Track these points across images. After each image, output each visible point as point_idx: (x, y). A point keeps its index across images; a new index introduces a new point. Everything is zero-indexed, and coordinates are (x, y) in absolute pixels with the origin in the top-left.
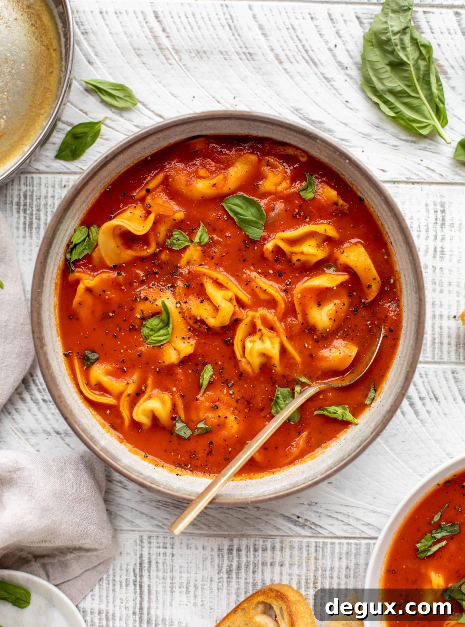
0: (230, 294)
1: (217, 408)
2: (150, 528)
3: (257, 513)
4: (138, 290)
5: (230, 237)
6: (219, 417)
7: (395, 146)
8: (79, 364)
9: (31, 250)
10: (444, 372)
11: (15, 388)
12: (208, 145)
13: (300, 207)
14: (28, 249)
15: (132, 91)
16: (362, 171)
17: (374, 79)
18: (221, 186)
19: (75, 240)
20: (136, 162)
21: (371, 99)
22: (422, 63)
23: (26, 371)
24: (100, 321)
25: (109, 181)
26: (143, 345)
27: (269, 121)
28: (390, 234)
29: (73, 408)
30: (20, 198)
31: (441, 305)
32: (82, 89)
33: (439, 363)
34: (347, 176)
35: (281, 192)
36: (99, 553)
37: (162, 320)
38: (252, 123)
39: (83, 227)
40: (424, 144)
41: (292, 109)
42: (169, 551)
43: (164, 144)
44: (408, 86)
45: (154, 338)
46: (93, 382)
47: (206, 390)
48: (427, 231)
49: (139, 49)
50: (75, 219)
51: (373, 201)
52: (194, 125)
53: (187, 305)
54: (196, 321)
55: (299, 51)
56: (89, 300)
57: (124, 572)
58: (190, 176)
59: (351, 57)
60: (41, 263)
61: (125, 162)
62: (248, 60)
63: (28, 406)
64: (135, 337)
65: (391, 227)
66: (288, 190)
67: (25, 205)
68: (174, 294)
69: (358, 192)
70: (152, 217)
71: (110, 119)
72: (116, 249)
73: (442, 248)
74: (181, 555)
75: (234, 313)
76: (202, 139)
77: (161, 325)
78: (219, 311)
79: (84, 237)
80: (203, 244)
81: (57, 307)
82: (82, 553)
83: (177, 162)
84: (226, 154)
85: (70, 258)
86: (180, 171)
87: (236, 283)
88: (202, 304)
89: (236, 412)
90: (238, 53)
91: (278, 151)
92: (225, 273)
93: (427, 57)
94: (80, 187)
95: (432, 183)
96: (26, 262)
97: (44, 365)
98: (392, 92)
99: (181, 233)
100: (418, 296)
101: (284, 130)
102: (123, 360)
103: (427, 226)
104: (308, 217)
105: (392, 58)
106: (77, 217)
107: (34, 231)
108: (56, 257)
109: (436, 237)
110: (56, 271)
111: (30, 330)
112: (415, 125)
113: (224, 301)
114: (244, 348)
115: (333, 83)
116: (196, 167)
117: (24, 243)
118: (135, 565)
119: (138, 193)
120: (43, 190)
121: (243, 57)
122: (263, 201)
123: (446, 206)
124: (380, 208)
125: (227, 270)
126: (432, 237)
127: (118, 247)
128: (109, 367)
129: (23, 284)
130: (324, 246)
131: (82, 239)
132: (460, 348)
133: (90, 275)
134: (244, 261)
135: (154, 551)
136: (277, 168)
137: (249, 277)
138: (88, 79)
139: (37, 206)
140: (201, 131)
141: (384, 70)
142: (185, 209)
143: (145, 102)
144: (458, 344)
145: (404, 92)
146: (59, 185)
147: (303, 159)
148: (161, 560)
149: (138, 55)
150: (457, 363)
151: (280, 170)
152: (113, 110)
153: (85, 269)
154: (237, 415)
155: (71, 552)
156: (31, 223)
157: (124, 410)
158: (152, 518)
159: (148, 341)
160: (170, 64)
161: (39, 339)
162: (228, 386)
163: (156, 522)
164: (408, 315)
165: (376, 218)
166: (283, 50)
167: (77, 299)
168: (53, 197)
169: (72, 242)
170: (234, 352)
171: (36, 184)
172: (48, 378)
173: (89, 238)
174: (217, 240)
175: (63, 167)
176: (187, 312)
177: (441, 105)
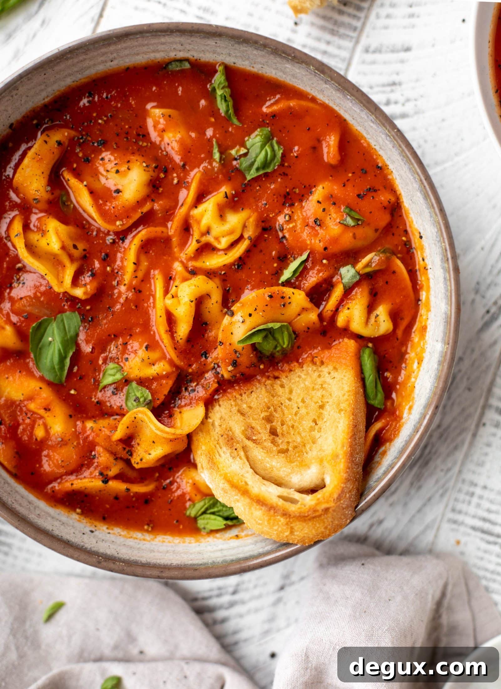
0: (169, 302)
2: (441, 507)
3: (467, 363)
7: (43, 22)
9: (28, 551)
10: (363, 62)
14: (24, 554)
33: (349, 65)
36: (451, 582)
42: (478, 491)
57: (487, 556)
63: (234, 617)
74: (489, 477)
82: (446, 602)
96: (41, 562)
117: (16, 557)
118: (482, 539)
129: (70, 575)
132: (338, 31)
135: (472, 510)
144: (333, 32)
148: (486, 504)
150: (357, 42)
155: (440, 617)
158: (429, 499)
163: (437, 496)
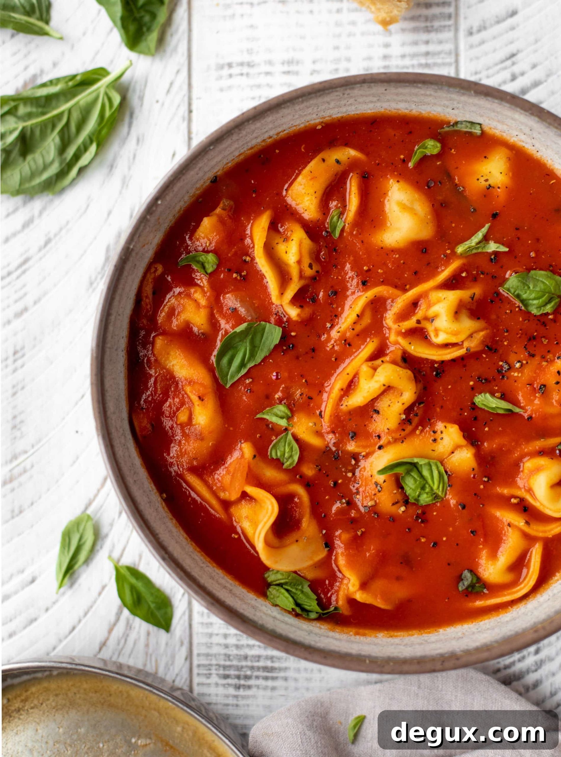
0: (365, 369)
1: (545, 386)
4: (362, 510)
5: (277, 373)
6: (558, 383)
7: (138, 140)
8: (481, 600)
9: (305, 671)
10: (471, 47)
11: (520, 698)
12: (142, 408)
13: (229, 270)
14: (304, 675)
15: (71, 521)
16: (173, 180)
17: (45, 176)
18: (201, 389)
19: (290, 604)
20: (170, 516)
21: (74, 180)
22: (22, 110)
23: (492, 681)
24: (412, 568)
25: (199, 554)
26: (448, 501)
27: (104, 319)
28: (266, 136)
29: (553, 610)
30: (228, 684)
31: (369, 58)
32: (70, 593)
33: (457, 55)
34: (182, 203)
35: (208, 299)
37: (408, 473)
38: (108, 345)
39: (268, 593)
40: (134, 100)
41: (91, 290)
43: (142, 474)
44: (54, 127)
45: (435, 485)
46: (508, 578)
47: (516, 403)
48: (259, 86)
49: (13, 511)
50: (257, 605)
51: (218, 163)
52: (113, 430)
53: (382, 435)
54: (408, 421)
55: (9, 283)
56: (379, 584)
58: (188, 435)
59: (16, 210)
60: (325, 657)
61: (170, 531)
62: (23, 356)
63: (547, 676)
64: (435, 514)
65: (255, 135)
66: (206, 289)
67: (238, 677)
68: (366, 456)
69: (204, 187)
70: (251, 490)
71: (111, 552)
72: (300, 543)
73: (283, 63)
75: (394, 362)
76: (134, 417)
77: (414, 474)
78: (391, 385)
79: (283, 591)
80: (289, 414)
81: (392, 633)
83: (169, 454)
84: (155, 382)
85: (317, 613)
86: (181, 449)
87: (347, 361)
88: (381, 413)
89: (549, 356)
90: (15, 370)
91: (149, 307)
92: (333, 379)
93: (13, 104)
94: (208, 598)
95: (190, 85)
96: (323, 678)
97: (485, 655)
98: (62, 149)
99: (274, 446)
100: (358, 85)
101: (117, 298)
102: (472, 532)
103: (252, 87)
104: (244, 258)
105: (15, 153)
106: (253, 602)
107: (276, 665)
108: (316, 634)
109: (267, 73)
110: (337, 635)
111: (428, 675)
112: (108, 113)
113: (376, 378)
114: (446, 346)
115: (52, 235)
116: (175, 425)
117: (296, 680)
119: (218, 512)
120: (215, 650)
121: (19, 363)
122: (223, 326)
123: (221, 62)
124: (227, 153)
125: (328, 376)
126: (268, 79)
127: (297, 541)
128: (484, 553)
129: (356, 684)
130: (286, 230)
131: (286, 594)
132: (432, 27)
133: (341, 583)
134: (313, 350)
136: (174, 307)
137: (338, 342)
138: (56, 584)
139: (239, 660)
140: (123, 419)
141: (32, 163)
142: (237, 442)
143: (85, 502)
144: (428, 30)
145: (62, 133)
146: (208, 628)
147: (160, 269)
149: (21, 512)
150: (456, 29)
151: (176, 303)
152: (98, 547)
153: (333, 591)
154: (554, 356)
156: (266, 669)
157: (552, 530)
159: (440, 494)
160: (32, 466)
161: (443, 662)
162: (508, 369)
164: (388, 101)
165: (242, 157)
166: (8, 306)
167: (380, 603)
168: (226, 636)
169: (293, 609)
170: (454, 361)
171: (207, 660)
172: (506, 648)
173: (286, 583)
174: (282, 392)
175: (182, 622)
176: (393, 435)
177: (78, 78)
